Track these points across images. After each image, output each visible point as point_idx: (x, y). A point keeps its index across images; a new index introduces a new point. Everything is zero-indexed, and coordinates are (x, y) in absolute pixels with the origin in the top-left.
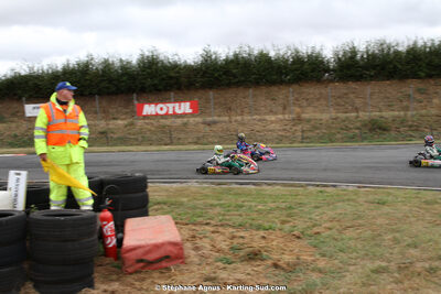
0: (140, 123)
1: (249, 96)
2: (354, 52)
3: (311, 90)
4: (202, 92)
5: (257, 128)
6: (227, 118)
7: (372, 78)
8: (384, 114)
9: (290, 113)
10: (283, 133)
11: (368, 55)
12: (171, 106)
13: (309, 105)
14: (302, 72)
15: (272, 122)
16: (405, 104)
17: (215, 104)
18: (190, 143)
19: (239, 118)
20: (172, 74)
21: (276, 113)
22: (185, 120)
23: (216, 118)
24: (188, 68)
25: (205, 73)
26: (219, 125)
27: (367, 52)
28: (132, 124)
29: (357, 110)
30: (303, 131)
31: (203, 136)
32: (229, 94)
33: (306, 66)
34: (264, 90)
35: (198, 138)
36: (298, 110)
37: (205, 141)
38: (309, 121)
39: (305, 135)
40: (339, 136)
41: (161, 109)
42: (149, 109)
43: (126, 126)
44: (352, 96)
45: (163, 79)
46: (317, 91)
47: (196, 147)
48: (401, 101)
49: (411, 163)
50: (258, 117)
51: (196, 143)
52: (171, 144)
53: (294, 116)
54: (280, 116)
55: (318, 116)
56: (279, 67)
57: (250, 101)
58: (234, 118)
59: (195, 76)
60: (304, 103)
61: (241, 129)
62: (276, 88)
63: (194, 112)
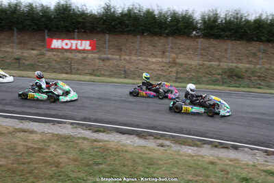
0: (49, 54)
1: (137, 42)
2: (216, 17)
3: (182, 42)
4: (102, 35)
5: (141, 66)
6: (118, 57)
7: (230, 37)
9: (167, 57)
10: (160, 72)
11: (226, 21)
12: (74, 42)
13: (181, 53)
15: (153, 63)
16: (250, 59)
17: (110, 45)
18: (86, 74)
19: (127, 58)
20: (80, 20)
21: (156, 56)
22: (85, 55)
23: (109, 56)
24: (93, 17)
25: (105, 21)
26: (111, 61)
27: (225, 19)
28: (42, 54)
29: (219, 60)
30: (177, 73)
31: (97, 69)
32: (122, 39)
33: (180, 24)
34: (148, 38)
35: (94, 71)
36: (174, 55)
37: (99, 73)
38: (181, 65)
39: (178, 76)
40: (204, 79)
41: (67, 44)
42: (57, 44)
43: (37, 56)
44: (212, 49)
45: (73, 23)
46: (187, 44)
47: (88, 78)
48: (248, 57)
50: (142, 58)
51: (90, 74)
52: (71, 73)
53: (168, 60)
54: (160, 60)
55: (189, 62)
56: (161, 23)
57: (137, 46)
58: (122, 58)
59: (98, 23)
60: (178, 51)
61: (128, 66)
62: (157, 38)
63: (92, 49)
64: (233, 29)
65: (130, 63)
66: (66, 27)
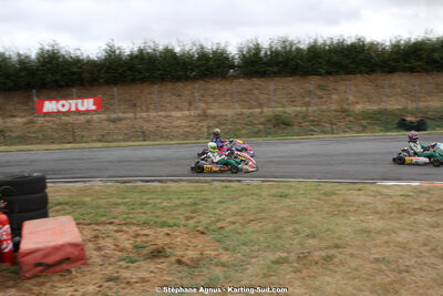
0: (41, 120)
1: (154, 92)
2: (258, 49)
3: (217, 86)
4: (106, 87)
5: (163, 124)
6: (131, 115)
7: (276, 74)
8: (287, 110)
9: (196, 109)
10: (187, 129)
11: (272, 52)
12: (73, 102)
13: (215, 101)
14: (207, 68)
15: (178, 118)
16: (307, 99)
17: (120, 100)
18: (94, 141)
19: (144, 115)
20: (75, 70)
21: (182, 110)
22: (89, 117)
23: (121, 115)
24: (91, 64)
25: (109, 68)
26: (124, 122)
27: (270, 49)
28: (31, 122)
29: (261, 106)
30: (209, 127)
31: (108, 134)
32: (135, 91)
33: (211, 63)
34: (170, 86)
35: (103, 136)
36: (203, 106)
37: (110, 139)
38: (214, 117)
40: (244, 131)
41: (63, 106)
42: (50, 106)
43: (25, 124)
44: (256, 92)
45: (65, 75)
46: (222, 88)
47: (99, 145)
48: (303, 97)
49: (394, 159)
50: (164, 113)
51: (100, 141)
52: (74, 141)
53: (200, 112)
54: (187, 113)
55: (223, 111)
56: (185, 63)
57: (155, 97)
58: (138, 115)
59: (99, 71)
60: (210, 99)
61: (146, 126)
62: (182, 85)
63: (97, 109)
64: (281, 62)
65: (148, 121)
66: (56, 81)
